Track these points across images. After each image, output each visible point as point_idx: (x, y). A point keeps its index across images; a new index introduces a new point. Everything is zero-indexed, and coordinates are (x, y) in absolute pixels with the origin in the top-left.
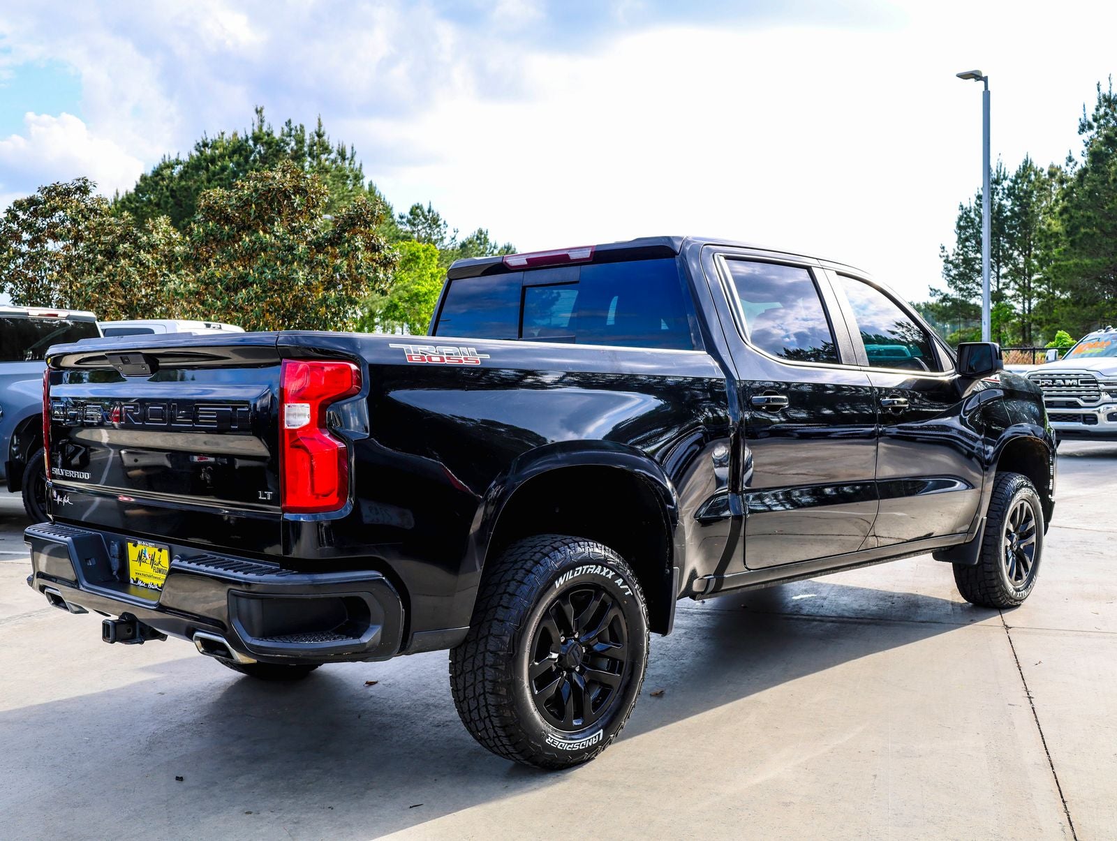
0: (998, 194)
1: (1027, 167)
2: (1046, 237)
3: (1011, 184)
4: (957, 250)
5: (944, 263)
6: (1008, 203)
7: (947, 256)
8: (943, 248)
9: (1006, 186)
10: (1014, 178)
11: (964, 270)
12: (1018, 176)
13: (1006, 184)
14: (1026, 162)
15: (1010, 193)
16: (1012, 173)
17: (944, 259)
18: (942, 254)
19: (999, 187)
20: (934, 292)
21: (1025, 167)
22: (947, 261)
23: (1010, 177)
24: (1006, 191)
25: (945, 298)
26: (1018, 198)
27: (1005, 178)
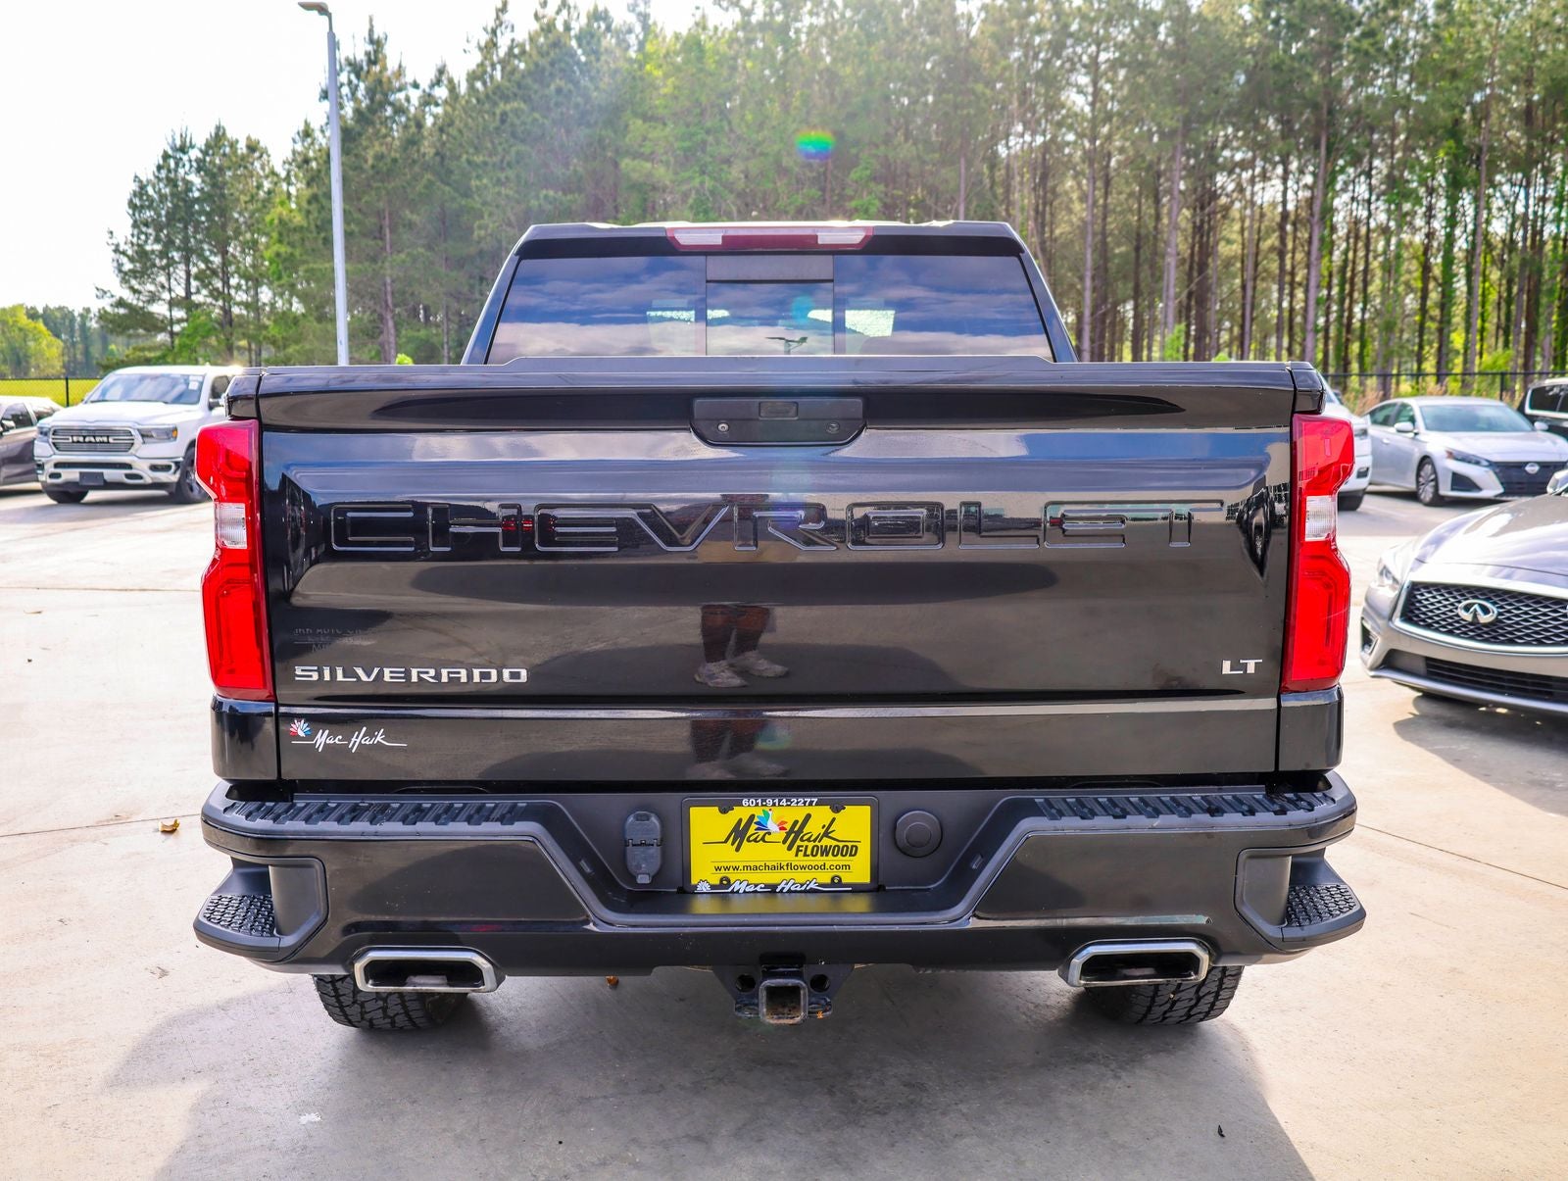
0: (184, 166)
1: (219, 137)
2: (289, 230)
3: (200, 155)
4: (130, 238)
5: (113, 254)
6: (196, 179)
7: (118, 245)
8: (111, 233)
9: (193, 158)
10: (203, 148)
11: (140, 265)
12: (208, 145)
13: (194, 154)
14: (218, 128)
15: (201, 166)
16: (200, 141)
17: (113, 247)
18: (110, 241)
19: (185, 158)
20: (103, 293)
21: (217, 134)
22: (117, 250)
23: (198, 145)
24: (194, 164)
25: (121, 303)
26: (208, 173)
27: (192, 146)
